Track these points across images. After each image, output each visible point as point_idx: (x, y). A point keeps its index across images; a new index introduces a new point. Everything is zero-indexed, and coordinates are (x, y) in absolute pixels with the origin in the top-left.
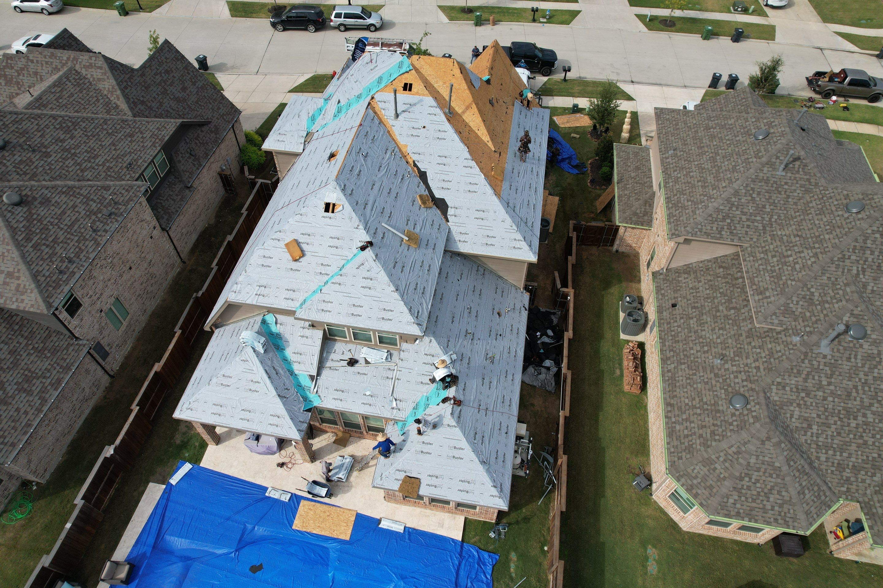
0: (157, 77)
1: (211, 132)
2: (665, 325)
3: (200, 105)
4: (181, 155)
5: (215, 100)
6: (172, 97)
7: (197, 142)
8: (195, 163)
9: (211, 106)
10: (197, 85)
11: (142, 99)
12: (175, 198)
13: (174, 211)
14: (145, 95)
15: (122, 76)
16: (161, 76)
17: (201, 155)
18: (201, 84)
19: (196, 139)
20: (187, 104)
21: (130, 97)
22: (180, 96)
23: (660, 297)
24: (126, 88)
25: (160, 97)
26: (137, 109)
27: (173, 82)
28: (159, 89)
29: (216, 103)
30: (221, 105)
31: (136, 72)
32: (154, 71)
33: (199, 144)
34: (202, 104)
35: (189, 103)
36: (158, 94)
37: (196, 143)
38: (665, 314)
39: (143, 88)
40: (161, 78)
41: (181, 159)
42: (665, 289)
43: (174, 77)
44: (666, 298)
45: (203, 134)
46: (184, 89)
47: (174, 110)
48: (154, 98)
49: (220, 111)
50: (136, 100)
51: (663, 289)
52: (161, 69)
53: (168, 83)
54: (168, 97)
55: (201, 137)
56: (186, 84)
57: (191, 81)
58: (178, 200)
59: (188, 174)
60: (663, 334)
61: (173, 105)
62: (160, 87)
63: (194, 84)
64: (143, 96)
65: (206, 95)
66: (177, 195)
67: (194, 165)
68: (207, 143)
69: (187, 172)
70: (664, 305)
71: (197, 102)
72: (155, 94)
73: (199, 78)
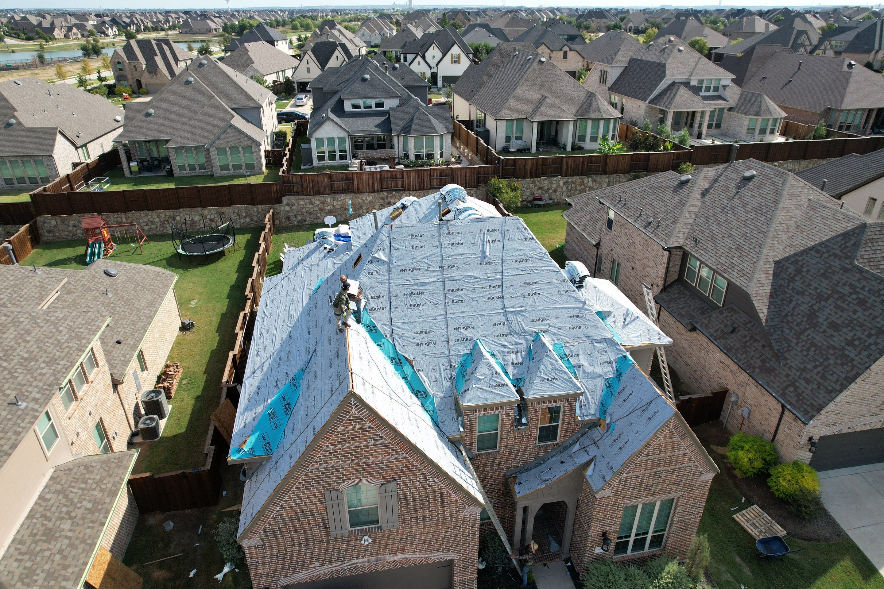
0: (847, 288)
1: (763, 361)
2: (136, 336)
3: (808, 350)
4: (729, 315)
5: (823, 377)
6: (815, 307)
7: (748, 338)
8: (719, 333)
9: (810, 367)
10: (850, 348)
11: (804, 270)
12: (685, 310)
13: (671, 306)
14: (811, 273)
15: (836, 247)
16: (851, 294)
17: (729, 342)
18: (852, 356)
19: (752, 337)
20: (806, 329)
21: (804, 257)
22: (820, 320)
23: (128, 356)
24: (817, 251)
25: (813, 292)
26: (789, 265)
27: (843, 310)
28: (824, 290)
29: (818, 378)
30: (815, 386)
31: (847, 261)
32: (857, 284)
33: (744, 340)
34: (811, 353)
35: (809, 332)
36: (816, 289)
37: (745, 336)
38: (132, 343)
39: (822, 271)
40: (846, 292)
41: (724, 315)
42: (118, 359)
43: (855, 312)
44: (122, 352)
45: (760, 348)
46: (834, 326)
47: (793, 309)
48: (809, 285)
49: (802, 381)
50: (800, 263)
51: (121, 360)
52: (865, 293)
53: (839, 303)
54: (814, 302)
55: (755, 344)
56: (845, 330)
57: (853, 340)
58: (681, 311)
59: (706, 322)
60: (142, 332)
61: (802, 308)
62: (829, 292)
63: (850, 343)
64: (808, 271)
65: (831, 362)
66: (687, 312)
67: (716, 331)
68: (745, 352)
69: (709, 321)
70: (129, 349)
71: (813, 344)
72: (815, 285)
73: (865, 353)
